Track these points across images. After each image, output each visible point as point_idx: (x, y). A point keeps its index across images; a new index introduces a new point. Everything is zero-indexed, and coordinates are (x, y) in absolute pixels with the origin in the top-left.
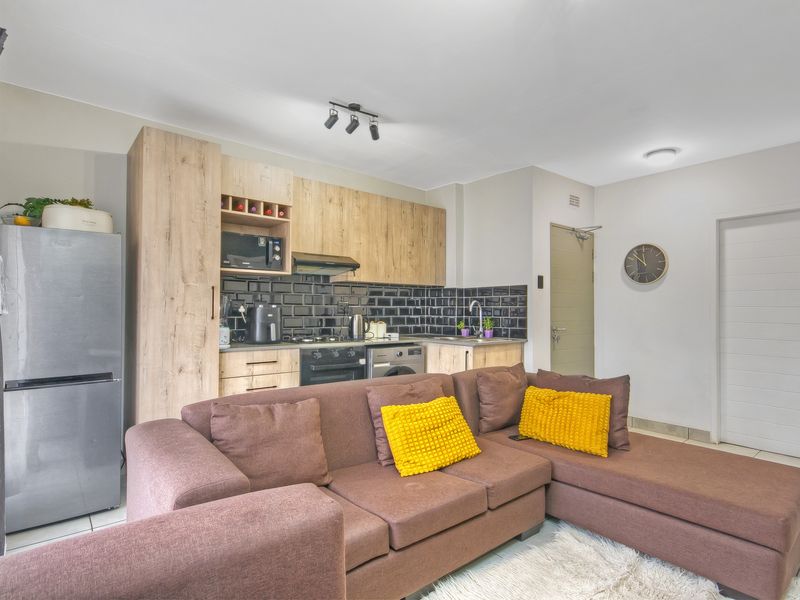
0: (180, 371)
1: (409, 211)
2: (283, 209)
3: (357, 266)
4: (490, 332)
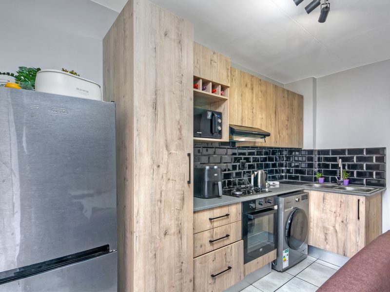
0: (165, 234)
1: (286, 96)
2: (224, 88)
3: (269, 135)
4: (346, 181)
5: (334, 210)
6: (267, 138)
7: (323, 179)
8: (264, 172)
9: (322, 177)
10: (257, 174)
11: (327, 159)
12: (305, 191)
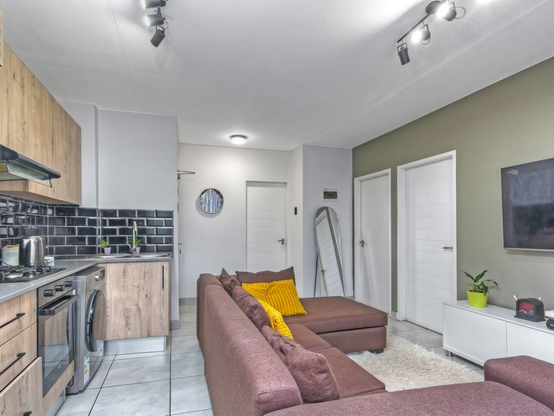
3: (57, 176)
4: (138, 249)
5: (136, 284)
6: (53, 180)
7: (110, 249)
8: (41, 239)
9: (108, 247)
10: (29, 244)
11: (112, 223)
12: (99, 265)
